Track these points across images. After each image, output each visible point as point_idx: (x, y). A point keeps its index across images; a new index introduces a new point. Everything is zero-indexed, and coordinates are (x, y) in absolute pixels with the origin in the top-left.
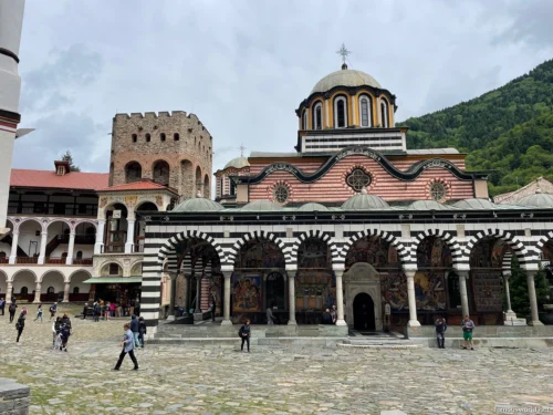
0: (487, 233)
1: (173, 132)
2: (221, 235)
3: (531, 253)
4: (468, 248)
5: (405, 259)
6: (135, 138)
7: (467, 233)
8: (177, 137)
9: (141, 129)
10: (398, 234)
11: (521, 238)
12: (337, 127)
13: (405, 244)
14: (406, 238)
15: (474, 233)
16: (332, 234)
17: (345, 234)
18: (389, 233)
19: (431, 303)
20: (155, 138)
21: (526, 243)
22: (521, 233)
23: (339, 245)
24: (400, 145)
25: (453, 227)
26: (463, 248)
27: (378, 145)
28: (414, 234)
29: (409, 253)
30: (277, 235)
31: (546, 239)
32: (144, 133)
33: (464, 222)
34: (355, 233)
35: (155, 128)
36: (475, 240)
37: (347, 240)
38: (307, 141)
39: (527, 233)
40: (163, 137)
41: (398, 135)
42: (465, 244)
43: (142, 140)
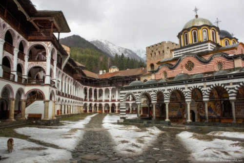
0: (214, 86)
1: (162, 50)
2: (136, 93)
3: (232, 92)
4: (207, 92)
5: (186, 97)
6: (151, 54)
7: (207, 86)
8: (163, 51)
9: (153, 51)
10: (184, 88)
11: (228, 87)
12: (186, 45)
13: (186, 92)
14: (187, 90)
15: (209, 86)
16: (164, 90)
17: (168, 90)
18: (181, 88)
19: (215, 114)
20: (157, 54)
21: (230, 89)
22: (228, 84)
23: (166, 94)
24: (208, 48)
25: (202, 84)
26: (205, 92)
27: (195, 51)
28: (189, 88)
29: (187, 95)
30: (149, 91)
31: (238, 86)
32: (154, 53)
33: (206, 82)
34: (170, 89)
35: (157, 50)
36: (210, 89)
37: (168, 92)
38: (175, 53)
39: (231, 84)
40: (159, 52)
41: (207, 44)
42: (206, 90)
43: (153, 55)
